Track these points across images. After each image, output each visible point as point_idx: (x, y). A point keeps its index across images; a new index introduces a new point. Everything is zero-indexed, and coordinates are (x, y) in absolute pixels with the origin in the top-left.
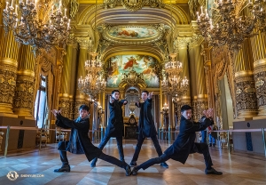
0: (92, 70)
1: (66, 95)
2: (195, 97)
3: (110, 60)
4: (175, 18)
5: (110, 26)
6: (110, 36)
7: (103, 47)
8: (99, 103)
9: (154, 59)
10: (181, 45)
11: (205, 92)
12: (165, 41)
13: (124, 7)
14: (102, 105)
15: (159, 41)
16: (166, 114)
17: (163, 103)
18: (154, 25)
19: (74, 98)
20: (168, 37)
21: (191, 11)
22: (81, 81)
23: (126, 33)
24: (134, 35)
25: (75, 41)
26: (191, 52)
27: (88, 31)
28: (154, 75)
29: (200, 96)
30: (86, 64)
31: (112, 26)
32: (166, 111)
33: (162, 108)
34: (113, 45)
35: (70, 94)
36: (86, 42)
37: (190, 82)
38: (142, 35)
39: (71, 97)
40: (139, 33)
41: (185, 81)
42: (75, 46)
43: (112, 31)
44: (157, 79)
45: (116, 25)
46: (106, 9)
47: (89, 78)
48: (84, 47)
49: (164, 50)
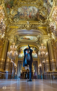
0: (13, 49)
1: (2, 59)
2: (51, 61)
3: (20, 48)
4: (42, 33)
5: (20, 35)
6: (20, 39)
7: (18, 43)
8: (15, 64)
9: (36, 48)
10: (45, 42)
11: (54, 58)
12: (39, 41)
13: (25, 29)
14: (16, 65)
15: (37, 41)
16: (41, 68)
17: (39, 64)
18: (35, 36)
19: (6, 61)
20: (40, 40)
21: (48, 31)
22: (8, 53)
23: (26, 38)
24: (29, 39)
25: (7, 40)
26: (48, 44)
27: (13, 37)
28: (36, 53)
29: (53, 60)
30: (11, 47)
31: (21, 35)
32: (40, 67)
33: (39, 66)
34: (21, 42)
35: (4, 59)
36: (11, 40)
37: (49, 54)
38: (31, 39)
39: (4, 60)
40: (30, 39)
41: (47, 53)
42: (8, 42)
43: (21, 38)
44: (37, 55)
45: (22, 35)
46: (19, 30)
47: (11, 52)
48: (11, 42)
49: (39, 44)
